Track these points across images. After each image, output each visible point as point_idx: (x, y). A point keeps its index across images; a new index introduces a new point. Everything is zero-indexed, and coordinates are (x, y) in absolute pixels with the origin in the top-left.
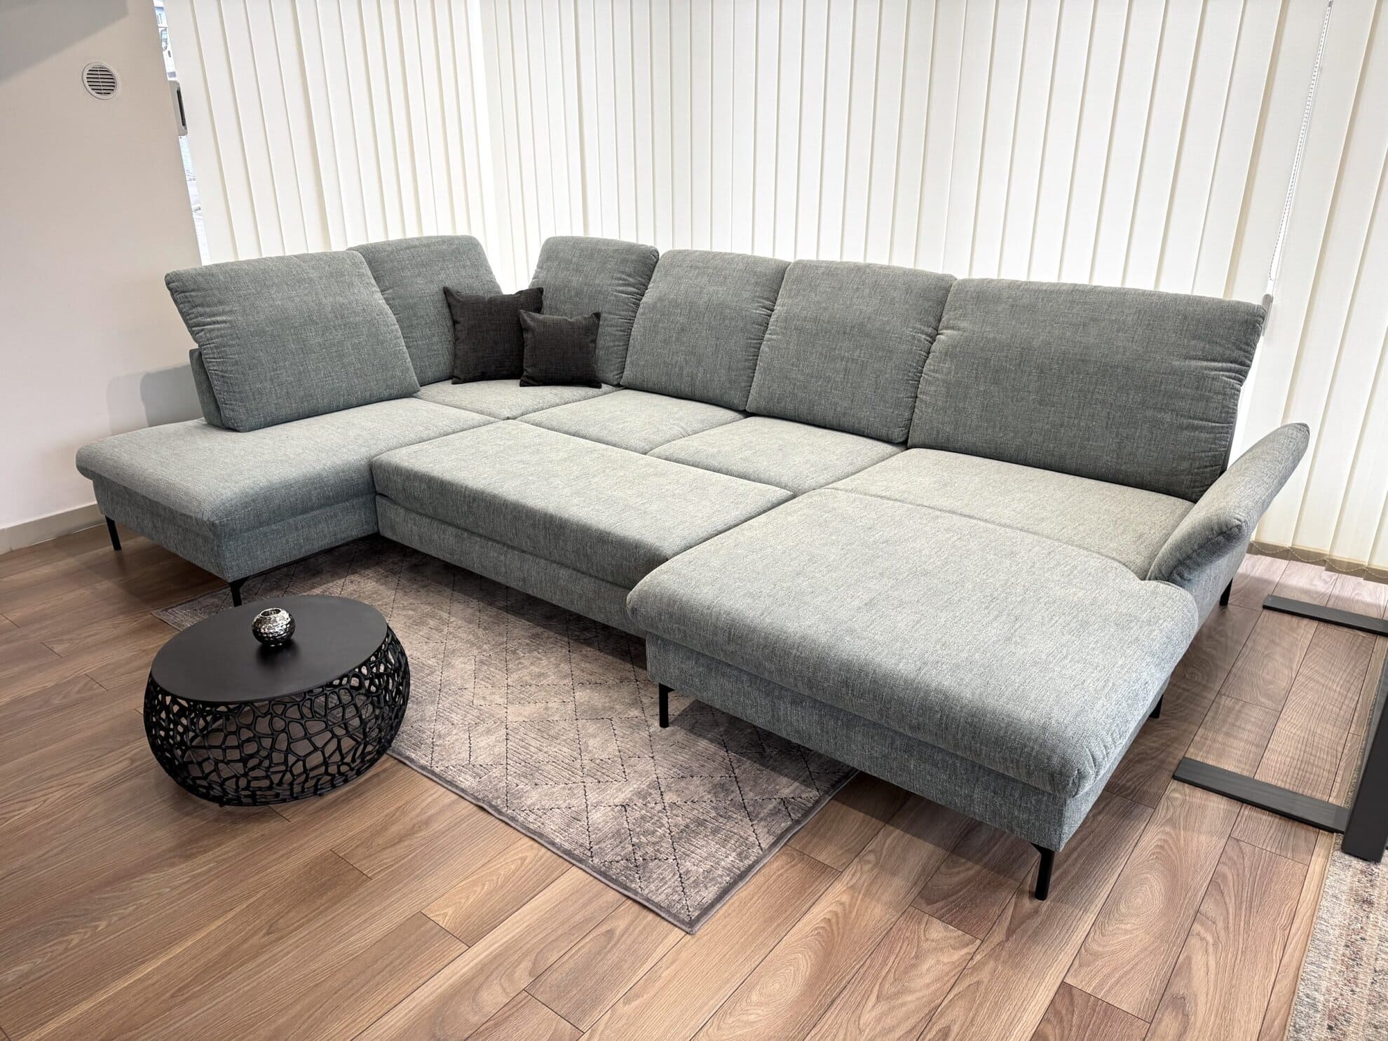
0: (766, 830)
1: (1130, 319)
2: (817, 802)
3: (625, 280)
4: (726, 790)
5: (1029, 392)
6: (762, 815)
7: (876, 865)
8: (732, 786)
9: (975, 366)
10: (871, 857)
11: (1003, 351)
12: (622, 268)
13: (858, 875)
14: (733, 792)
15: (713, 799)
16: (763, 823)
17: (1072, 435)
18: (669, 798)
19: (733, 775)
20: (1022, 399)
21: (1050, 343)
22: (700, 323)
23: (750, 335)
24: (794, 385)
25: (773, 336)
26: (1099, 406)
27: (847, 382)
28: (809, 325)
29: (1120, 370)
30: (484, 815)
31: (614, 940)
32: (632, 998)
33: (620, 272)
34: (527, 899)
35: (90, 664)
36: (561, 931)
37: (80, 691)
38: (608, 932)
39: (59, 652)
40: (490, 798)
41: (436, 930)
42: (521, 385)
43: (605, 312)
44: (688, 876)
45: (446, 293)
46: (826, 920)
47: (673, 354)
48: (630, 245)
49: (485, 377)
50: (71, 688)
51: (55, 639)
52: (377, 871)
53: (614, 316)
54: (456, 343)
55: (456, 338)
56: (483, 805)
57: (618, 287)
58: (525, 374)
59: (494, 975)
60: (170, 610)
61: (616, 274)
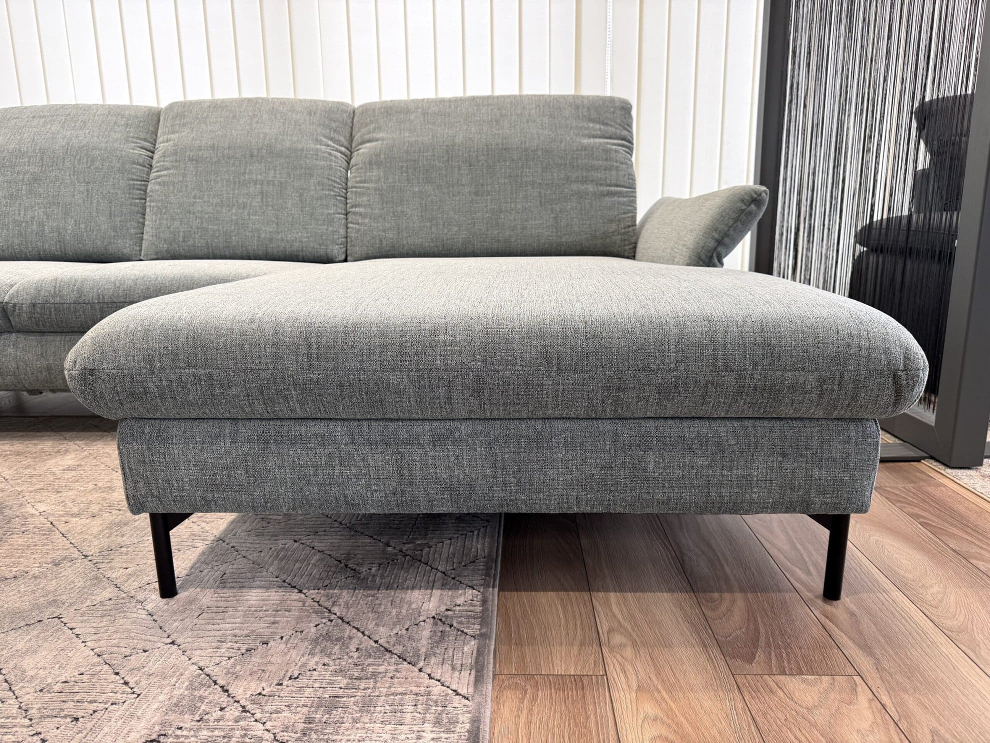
0: (447, 667)
1: (533, 111)
2: (484, 602)
4: (338, 640)
5: (463, 185)
6: (423, 650)
7: (634, 644)
8: (343, 630)
9: (404, 169)
10: (617, 639)
11: (428, 151)
13: (629, 667)
14: (350, 638)
15: (326, 660)
16: (433, 660)
17: (512, 218)
18: (242, 690)
19: (333, 617)
20: (459, 193)
21: (470, 139)
22: (59, 169)
23: (130, 176)
24: (201, 218)
25: (162, 173)
26: (530, 187)
27: (267, 206)
28: (206, 154)
29: (540, 153)
47: (26, 210)
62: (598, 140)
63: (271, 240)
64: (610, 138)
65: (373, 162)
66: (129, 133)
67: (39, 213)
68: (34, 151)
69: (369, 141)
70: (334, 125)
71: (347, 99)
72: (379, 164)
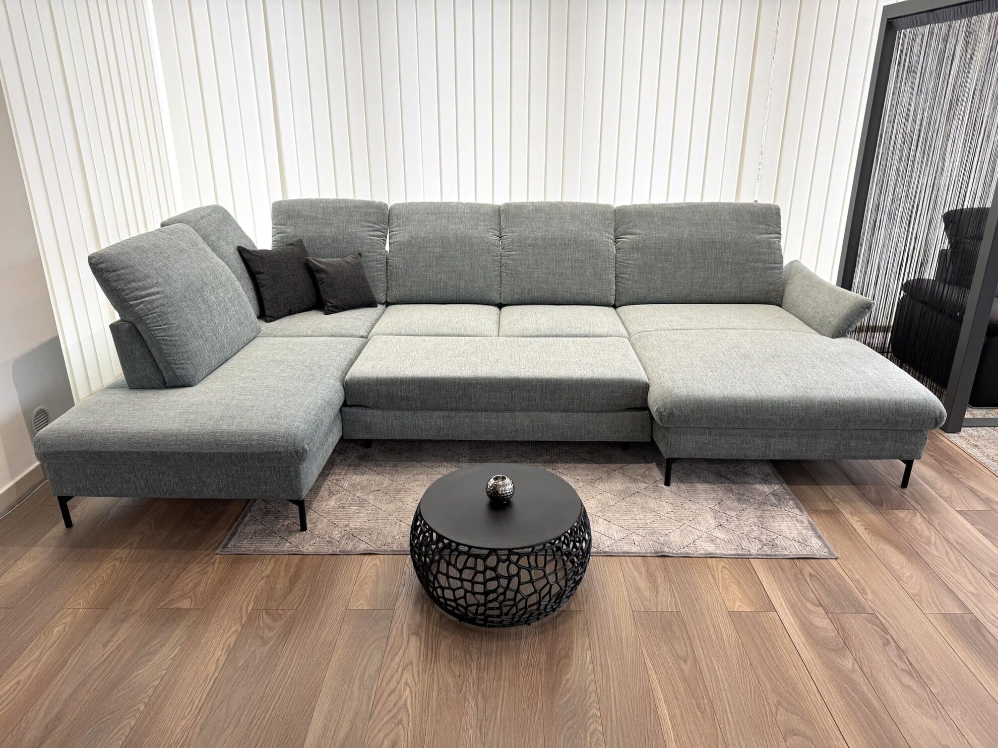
0: (788, 508)
1: (727, 217)
2: (784, 488)
3: (371, 227)
4: (745, 500)
5: (687, 263)
6: (776, 503)
8: (744, 497)
9: (653, 253)
10: (836, 499)
11: (667, 243)
12: (367, 218)
13: (845, 508)
14: (748, 499)
15: (747, 506)
16: (782, 506)
17: (715, 282)
19: (735, 493)
20: (684, 267)
21: (692, 235)
22: (453, 250)
23: (493, 254)
24: (538, 281)
25: (513, 253)
26: (726, 265)
27: (575, 274)
28: (539, 242)
29: (732, 245)
30: (670, 558)
31: (818, 576)
32: (864, 592)
33: (366, 221)
34: (758, 581)
35: (241, 602)
36: (795, 585)
37: (275, 620)
38: (811, 575)
39: (192, 607)
40: (659, 550)
41: (750, 614)
42: (326, 314)
43: (365, 252)
44: (796, 539)
45: (241, 251)
46: (866, 529)
47: (436, 275)
48: (366, 202)
49: (291, 313)
50: (261, 622)
51: (165, 602)
52: (674, 607)
53: (373, 254)
54: (261, 290)
55: (260, 286)
56: (662, 554)
57: (370, 233)
58: (329, 304)
59: (806, 615)
60: (229, 546)
61: (364, 224)
62: (763, 236)
63: (577, 294)
64: (771, 234)
65: (634, 248)
66: (487, 225)
67: (443, 276)
68: (437, 238)
69: (630, 234)
70: (607, 222)
71: (612, 203)
72: (638, 249)
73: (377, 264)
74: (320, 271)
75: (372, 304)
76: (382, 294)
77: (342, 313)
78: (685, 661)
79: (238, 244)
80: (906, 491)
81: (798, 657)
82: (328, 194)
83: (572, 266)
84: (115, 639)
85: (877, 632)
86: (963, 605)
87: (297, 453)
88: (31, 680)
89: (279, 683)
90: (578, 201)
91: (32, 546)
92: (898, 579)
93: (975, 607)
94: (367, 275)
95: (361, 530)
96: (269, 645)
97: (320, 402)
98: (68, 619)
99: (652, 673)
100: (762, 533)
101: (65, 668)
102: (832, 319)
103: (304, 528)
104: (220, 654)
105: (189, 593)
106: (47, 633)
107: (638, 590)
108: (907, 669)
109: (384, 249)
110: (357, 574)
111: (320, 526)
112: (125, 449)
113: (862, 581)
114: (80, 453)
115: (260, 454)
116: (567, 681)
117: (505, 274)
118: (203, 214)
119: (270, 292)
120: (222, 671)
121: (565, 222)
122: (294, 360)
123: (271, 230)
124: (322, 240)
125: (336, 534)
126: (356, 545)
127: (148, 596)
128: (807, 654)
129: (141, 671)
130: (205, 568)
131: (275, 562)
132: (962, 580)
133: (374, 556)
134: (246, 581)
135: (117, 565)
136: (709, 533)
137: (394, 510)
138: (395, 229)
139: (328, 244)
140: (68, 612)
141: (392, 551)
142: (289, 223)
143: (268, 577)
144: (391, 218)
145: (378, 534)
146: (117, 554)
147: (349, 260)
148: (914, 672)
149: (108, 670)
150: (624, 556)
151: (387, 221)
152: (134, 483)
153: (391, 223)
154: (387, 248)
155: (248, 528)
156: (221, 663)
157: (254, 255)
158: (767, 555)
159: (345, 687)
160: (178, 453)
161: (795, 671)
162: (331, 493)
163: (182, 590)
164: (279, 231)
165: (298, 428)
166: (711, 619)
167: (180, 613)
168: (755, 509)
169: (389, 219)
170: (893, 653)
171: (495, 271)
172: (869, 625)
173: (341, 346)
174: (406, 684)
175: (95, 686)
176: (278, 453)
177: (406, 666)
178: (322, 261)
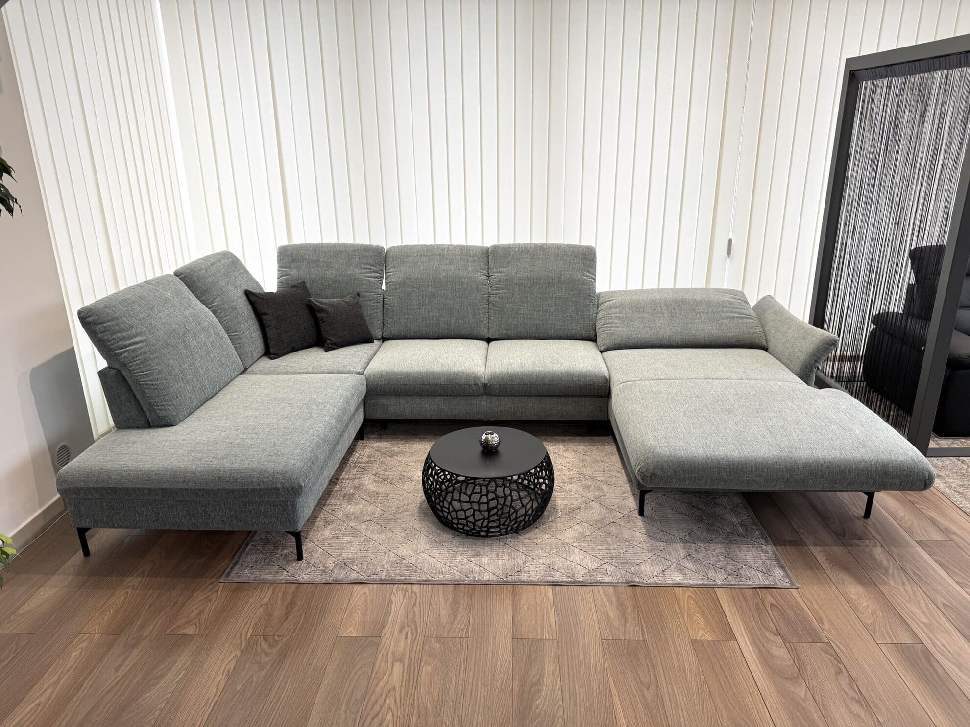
0: (754, 538)
3: (370, 269)
4: (714, 530)
6: (743, 533)
12: (365, 261)
15: (716, 536)
16: (749, 536)
22: (445, 289)
23: (482, 293)
24: (524, 317)
25: (500, 291)
27: (559, 311)
28: (525, 282)
30: (639, 588)
31: (778, 605)
32: (821, 621)
33: (365, 264)
34: (721, 610)
35: (241, 629)
36: (756, 614)
37: (271, 646)
38: (772, 605)
39: (196, 633)
40: (630, 579)
41: (712, 643)
42: (326, 350)
43: (362, 292)
44: (760, 569)
45: (248, 294)
46: (827, 559)
47: (429, 311)
48: (364, 245)
49: (294, 350)
50: (259, 648)
51: (172, 628)
52: (641, 635)
53: (370, 294)
54: (266, 330)
55: (266, 326)
56: (632, 584)
57: (367, 274)
58: (329, 342)
59: (765, 645)
60: (231, 574)
61: (362, 266)
63: (560, 329)
66: (476, 266)
67: (435, 314)
68: (429, 278)
70: (589, 263)
73: (374, 303)
74: (322, 311)
75: (369, 340)
76: (378, 331)
77: (341, 349)
78: (648, 688)
79: (245, 288)
80: (869, 521)
81: (754, 685)
82: (330, 239)
83: (555, 304)
84: (127, 663)
85: (830, 660)
86: (914, 635)
87: (293, 488)
88: (50, 702)
89: (273, 706)
90: (562, 243)
91: (54, 574)
92: (855, 608)
93: (925, 637)
94: (365, 313)
95: (352, 560)
96: (265, 670)
97: (316, 439)
98: (84, 645)
99: (617, 700)
100: (728, 563)
101: (81, 692)
102: (800, 355)
103: (300, 557)
104: (221, 678)
105: (194, 620)
106: (65, 657)
107: (608, 619)
108: (857, 698)
109: (381, 289)
110: (347, 602)
111: (315, 556)
112: (138, 486)
113: (820, 612)
114: (98, 490)
115: (260, 490)
116: (537, 707)
117: (492, 311)
118: (213, 261)
119: (275, 331)
120: (222, 694)
121: (549, 263)
122: (294, 398)
123: (277, 272)
124: (323, 282)
125: (330, 564)
126: (348, 574)
127: (157, 622)
128: (763, 682)
129: (149, 694)
130: (208, 597)
131: (274, 590)
132: (916, 611)
133: (364, 585)
134: (246, 610)
135: (129, 593)
136: (678, 563)
137: (384, 539)
138: (391, 270)
139: (329, 285)
140: (85, 638)
141: (381, 580)
142: (293, 266)
143: (266, 604)
144: (387, 260)
145: (368, 564)
146: (129, 582)
147: (348, 300)
148: (863, 701)
149: (120, 693)
150: (597, 586)
151: (383, 263)
152: (146, 516)
153: (387, 264)
154: (384, 287)
155: (249, 557)
156: (222, 686)
157: (260, 298)
158: (731, 585)
159: (333, 710)
160: (185, 489)
161: (751, 698)
162: (327, 523)
163: (188, 617)
164: (284, 274)
165: (294, 465)
166: (675, 648)
167: (186, 639)
168: (723, 539)
169: (385, 261)
170: (844, 682)
171: (484, 308)
172: (824, 654)
173: (338, 383)
174: (389, 708)
175: (108, 707)
176: (277, 489)
177: (390, 691)
178: (324, 301)
